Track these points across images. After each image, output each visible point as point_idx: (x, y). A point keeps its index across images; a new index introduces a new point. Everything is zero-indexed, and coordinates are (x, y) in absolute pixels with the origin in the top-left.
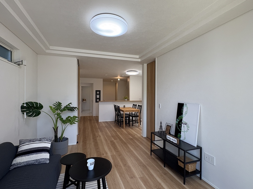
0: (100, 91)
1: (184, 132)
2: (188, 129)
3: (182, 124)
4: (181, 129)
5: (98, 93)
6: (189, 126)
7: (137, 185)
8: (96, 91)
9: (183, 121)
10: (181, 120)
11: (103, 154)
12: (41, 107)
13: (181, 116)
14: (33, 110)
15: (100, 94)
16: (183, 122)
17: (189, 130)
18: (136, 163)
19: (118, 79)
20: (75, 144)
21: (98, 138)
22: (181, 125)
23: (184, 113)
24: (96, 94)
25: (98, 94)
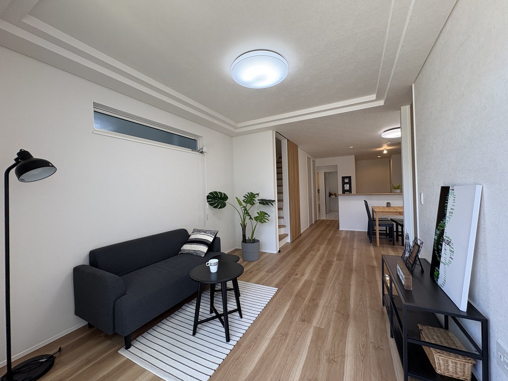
0: (349, 178)
1: (445, 265)
2: (452, 257)
3: (444, 243)
4: (440, 256)
5: (347, 181)
6: (452, 248)
7: (299, 334)
8: (343, 178)
9: (444, 235)
10: (443, 231)
11: (297, 275)
12: (226, 198)
13: (443, 221)
14: (218, 201)
15: (350, 183)
16: (444, 238)
17: (452, 259)
18: (336, 306)
19: (383, 150)
20: (275, 252)
21: (312, 253)
22: (441, 245)
23: (448, 214)
24: (344, 183)
25: (347, 183)
